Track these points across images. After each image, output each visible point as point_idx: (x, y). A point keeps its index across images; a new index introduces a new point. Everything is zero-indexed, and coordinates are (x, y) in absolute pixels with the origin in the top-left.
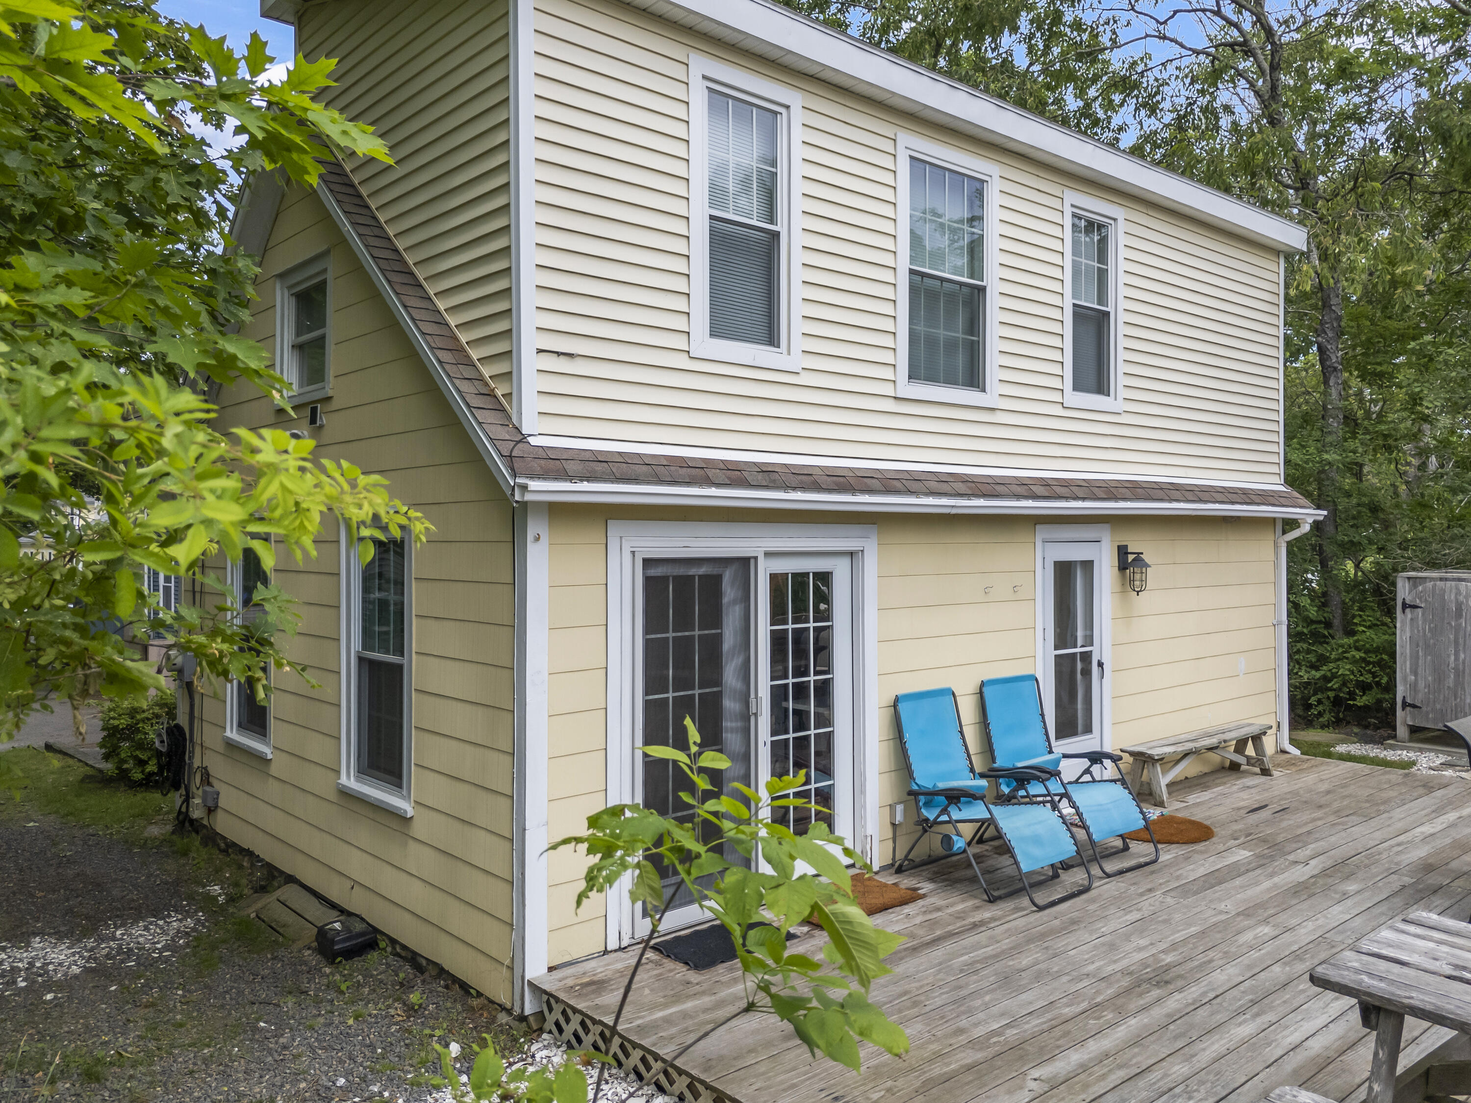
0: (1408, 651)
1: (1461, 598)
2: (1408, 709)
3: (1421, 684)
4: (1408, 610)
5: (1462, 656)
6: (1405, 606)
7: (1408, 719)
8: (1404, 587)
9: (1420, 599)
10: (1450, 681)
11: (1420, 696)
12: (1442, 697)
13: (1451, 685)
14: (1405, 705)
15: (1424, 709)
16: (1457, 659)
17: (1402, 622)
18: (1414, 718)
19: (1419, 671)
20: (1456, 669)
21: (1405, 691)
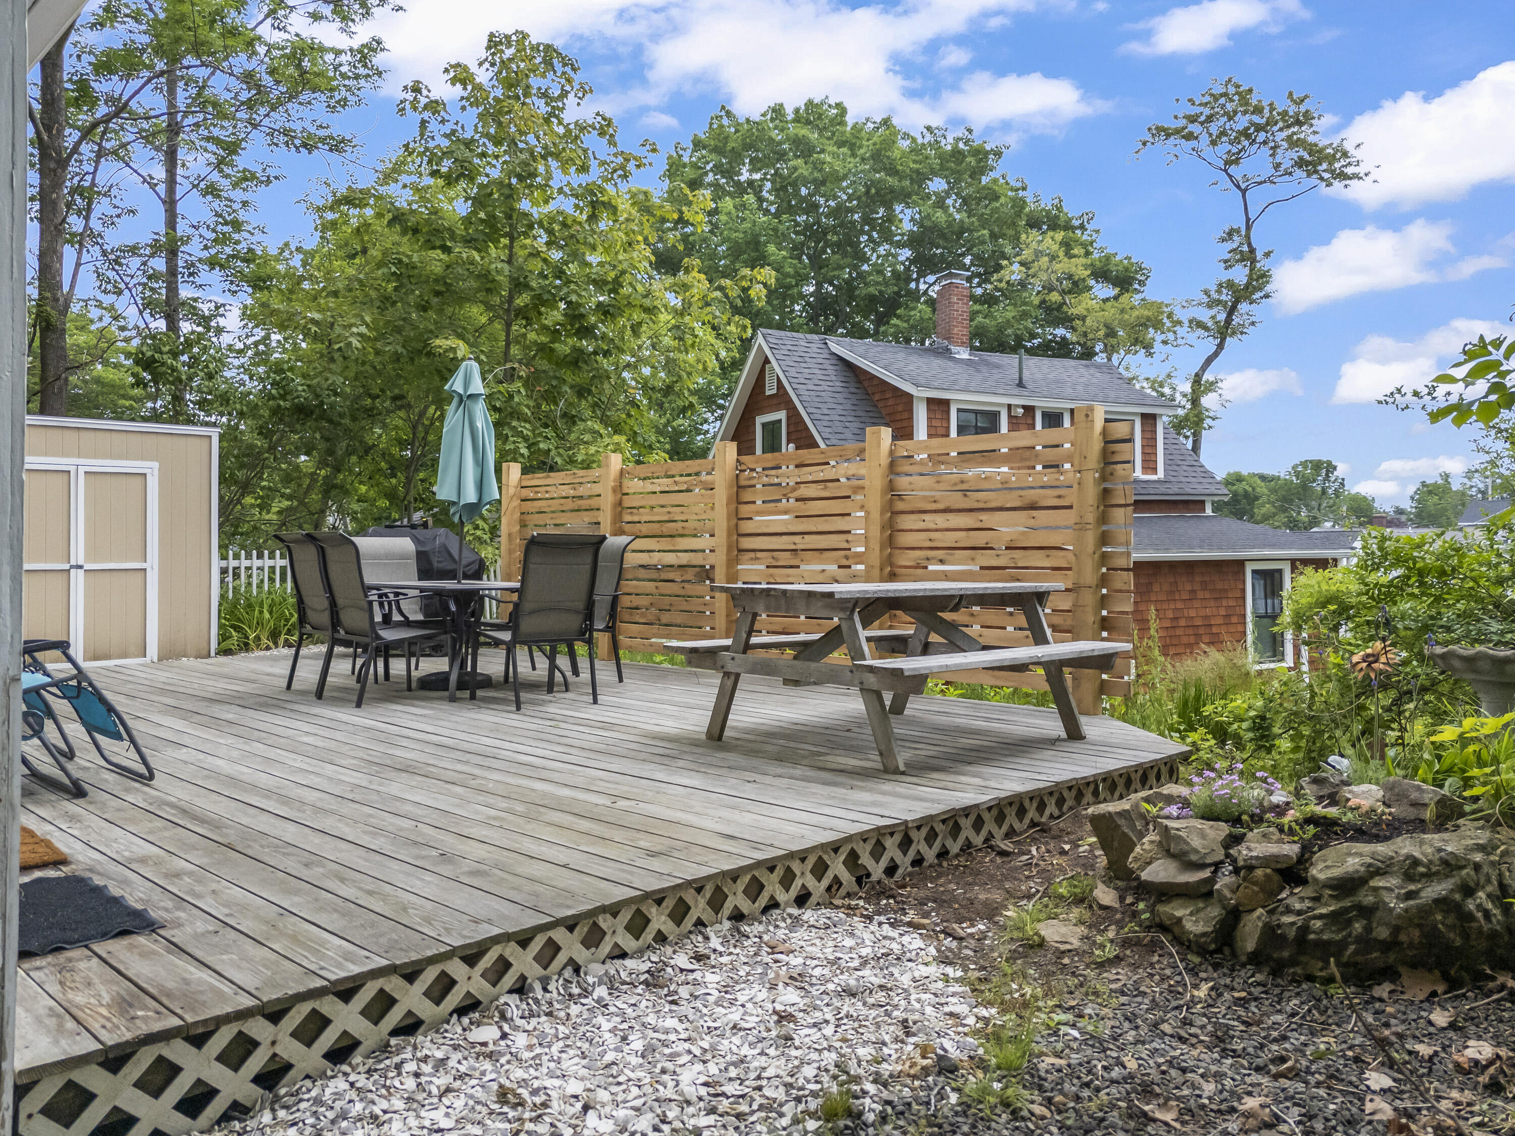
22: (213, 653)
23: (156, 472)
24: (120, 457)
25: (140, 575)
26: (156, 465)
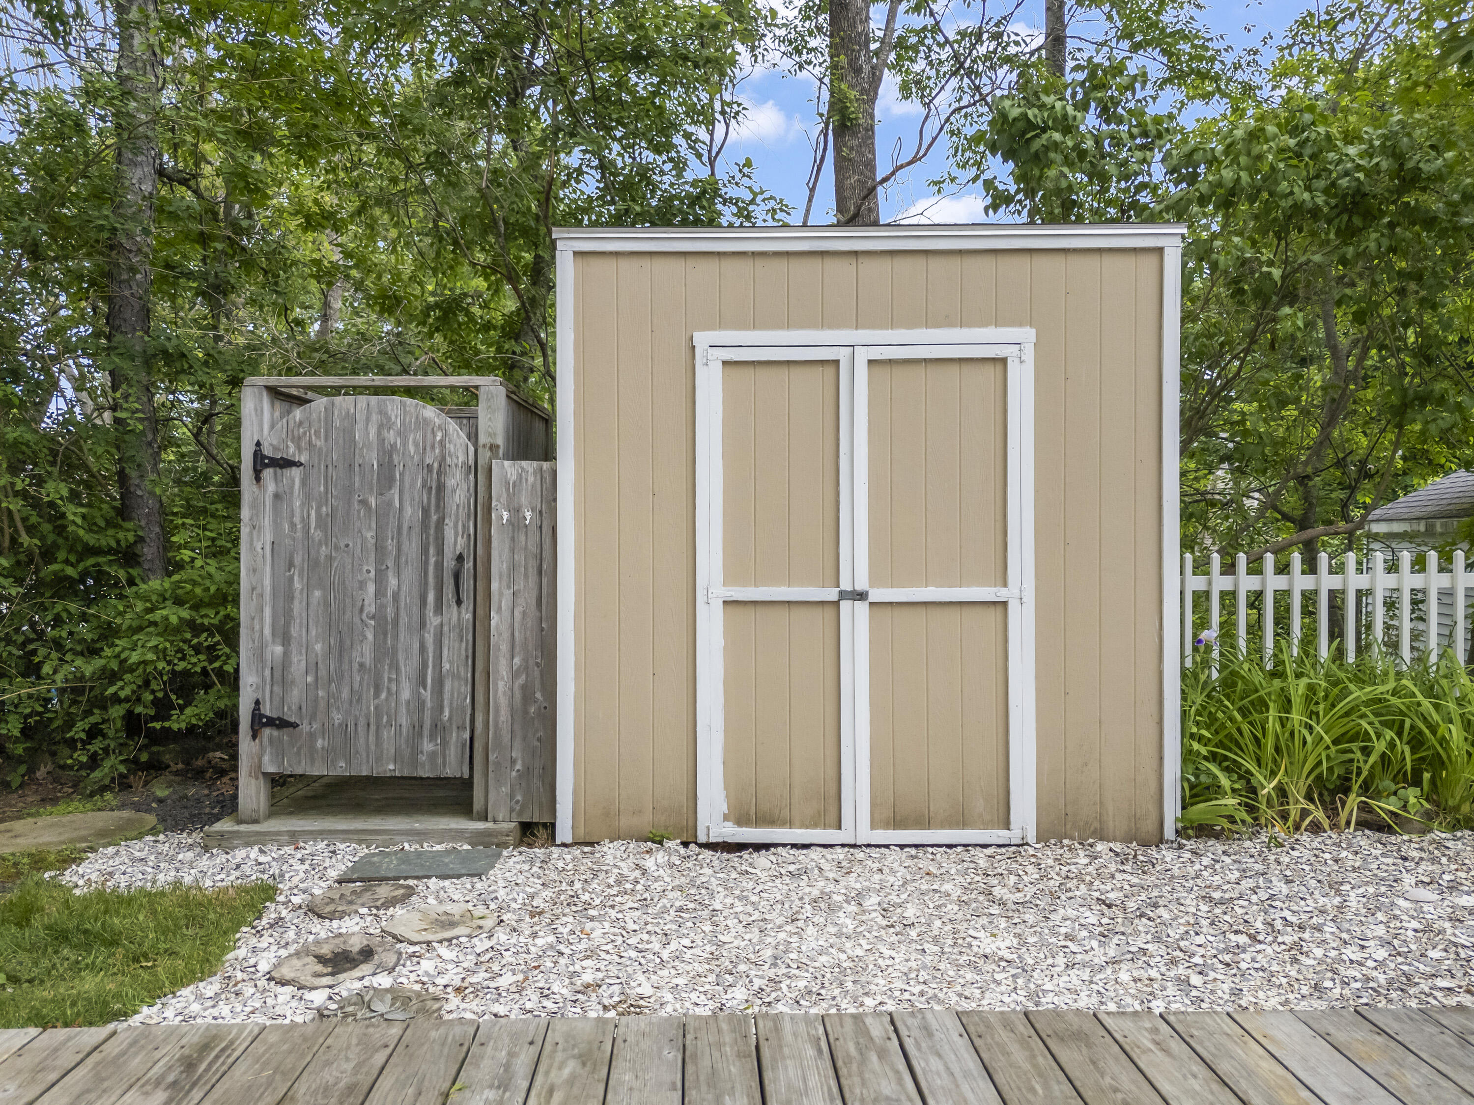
0: (267, 582)
1: (391, 436)
2: (267, 732)
3: (298, 663)
4: (268, 474)
5: (393, 582)
6: (261, 462)
7: (266, 758)
8: (259, 412)
9: (297, 440)
10: (365, 652)
11: (295, 695)
12: (345, 695)
13: (368, 660)
14: (259, 721)
15: (305, 727)
16: (380, 593)
17: (254, 506)
18: (279, 754)
19: (294, 632)
20: (379, 617)
21: (260, 687)
22: (1169, 832)
23: (1029, 354)
24: (947, 322)
25: (993, 615)
26: (1027, 335)
